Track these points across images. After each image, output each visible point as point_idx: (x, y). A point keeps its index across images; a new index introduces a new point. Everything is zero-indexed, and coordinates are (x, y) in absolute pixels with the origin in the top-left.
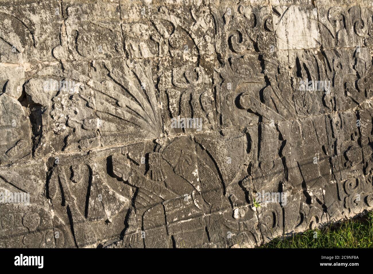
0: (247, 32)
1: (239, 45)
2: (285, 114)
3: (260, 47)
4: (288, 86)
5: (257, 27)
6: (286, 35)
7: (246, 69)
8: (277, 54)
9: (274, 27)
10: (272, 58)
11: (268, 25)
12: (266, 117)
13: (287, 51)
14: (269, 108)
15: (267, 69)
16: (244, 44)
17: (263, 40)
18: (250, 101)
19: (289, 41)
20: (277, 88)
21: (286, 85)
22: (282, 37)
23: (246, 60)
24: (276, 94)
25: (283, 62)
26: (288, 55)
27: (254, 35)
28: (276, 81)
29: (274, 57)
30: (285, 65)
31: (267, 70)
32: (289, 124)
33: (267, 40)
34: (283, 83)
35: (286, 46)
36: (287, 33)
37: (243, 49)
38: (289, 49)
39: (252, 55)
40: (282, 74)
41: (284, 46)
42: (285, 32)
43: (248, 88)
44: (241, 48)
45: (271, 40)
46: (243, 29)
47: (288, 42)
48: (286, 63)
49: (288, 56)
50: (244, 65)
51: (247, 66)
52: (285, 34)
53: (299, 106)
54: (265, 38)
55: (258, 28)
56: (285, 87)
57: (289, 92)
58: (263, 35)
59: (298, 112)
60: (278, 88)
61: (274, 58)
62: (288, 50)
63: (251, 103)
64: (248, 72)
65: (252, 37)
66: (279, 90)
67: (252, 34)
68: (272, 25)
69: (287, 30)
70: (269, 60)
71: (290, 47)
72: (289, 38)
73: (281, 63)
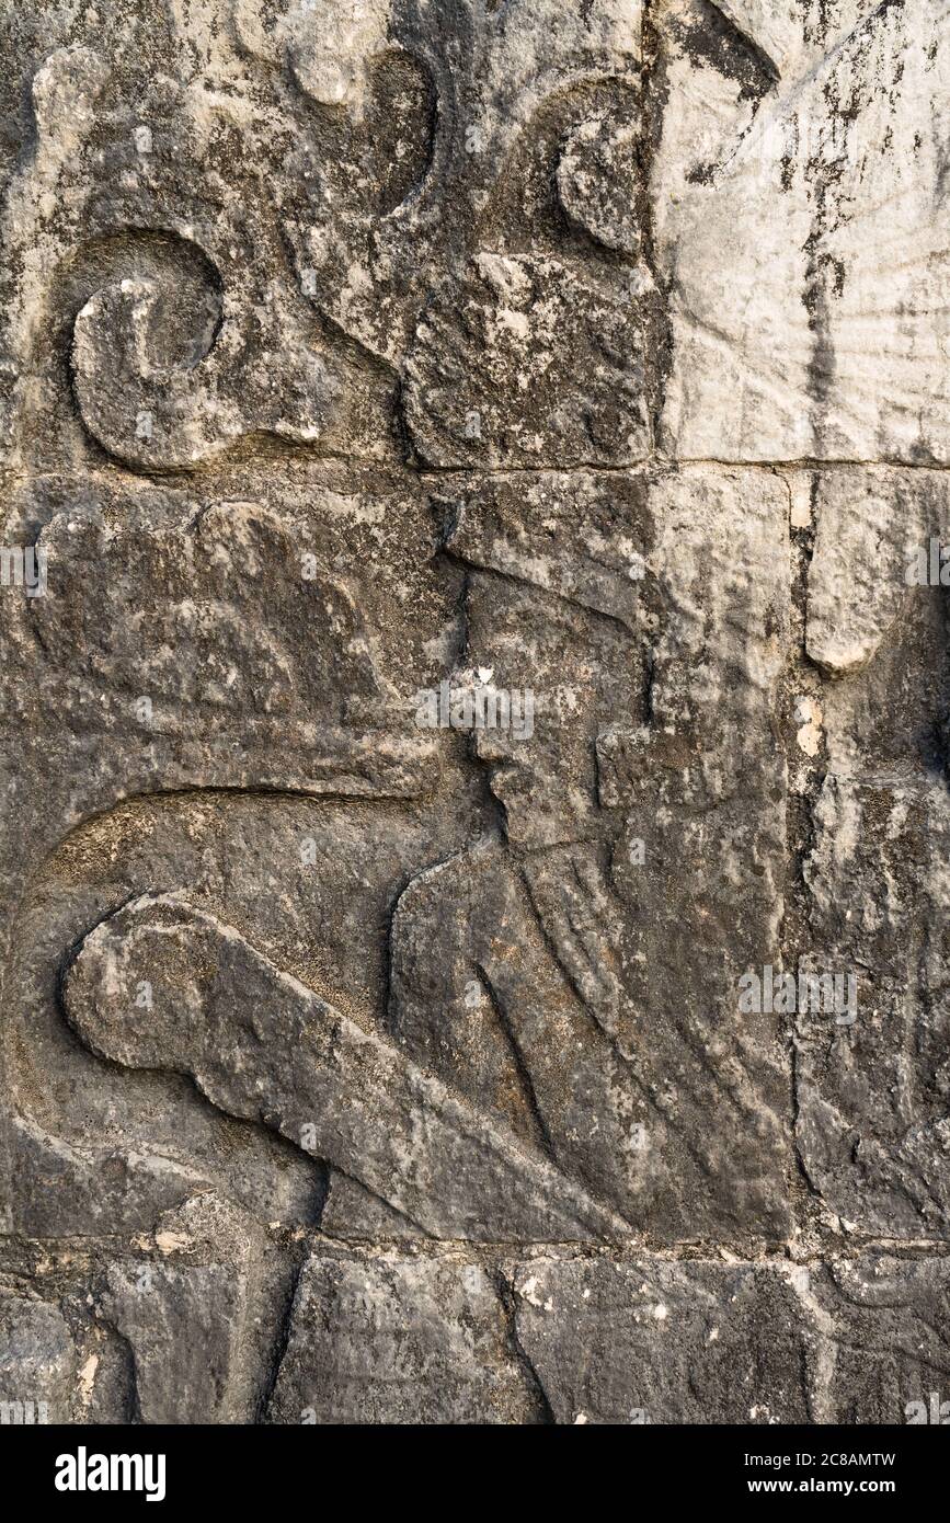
0: (288, 251)
1: (163, 390)
2: (636, 1185)
3: (440, 425)
4: (732, 870)
5: (425, 205)
6: (811, 298)
7: (206, 644)
8: (656, 500)
9: (661, 210)
10: (581, 548)
11: (583, 179)
12: (374, 1182)
13: (802, 482)
14: (436, 1090)
15: (489, 658)
16: (233, 384)
17: (483, 345)
18: (204, 986)
19: (843, 365)
20: (580, 883)
21: (717, 861)
22: (753, 315)
23: (221, 554)
24: (552, 947)
25: (720, 603)
26: (801, 519)
27: (383, 286)
28: (580, 801)
29: (607, 534)
30: (737, 628)
31: (486, 674)
32: (672, 1297)
33: (536, 346)
34: (678, 827)
35: (787, 422)
36: (829, 274)
37: (212, 429)
38: (833, 454)
39: (341, 504)
40: (684, 726)
41: (766, 417)
42: (801, 262)
43: (238, 842)
44: (193, 428)
45: (597, 345)
46: (240, 226)
47: (820, 374)
48: (758, 610)
49: (804, 537)
50: (186, 608)
51: (228, 611)
52: (802, 285)
53: (849, 1109)
54: (518, 323)
55: (434, 214)
56: (701, 881)
57: (735, 941)
58: (490, 292)
59: (823, 1182)
60: (593, 876)
61: (597, 544)
62: (815, 465)
63: (208, 1011)
64: (233, 676)
65: (342, 311)
66: (601, 900)
67: (358, 276)
68: (645, 179)
69: (832, 243)
70: (538, 570)
71: (848, 428)
72: (842, 335)
73: (687, 604)
